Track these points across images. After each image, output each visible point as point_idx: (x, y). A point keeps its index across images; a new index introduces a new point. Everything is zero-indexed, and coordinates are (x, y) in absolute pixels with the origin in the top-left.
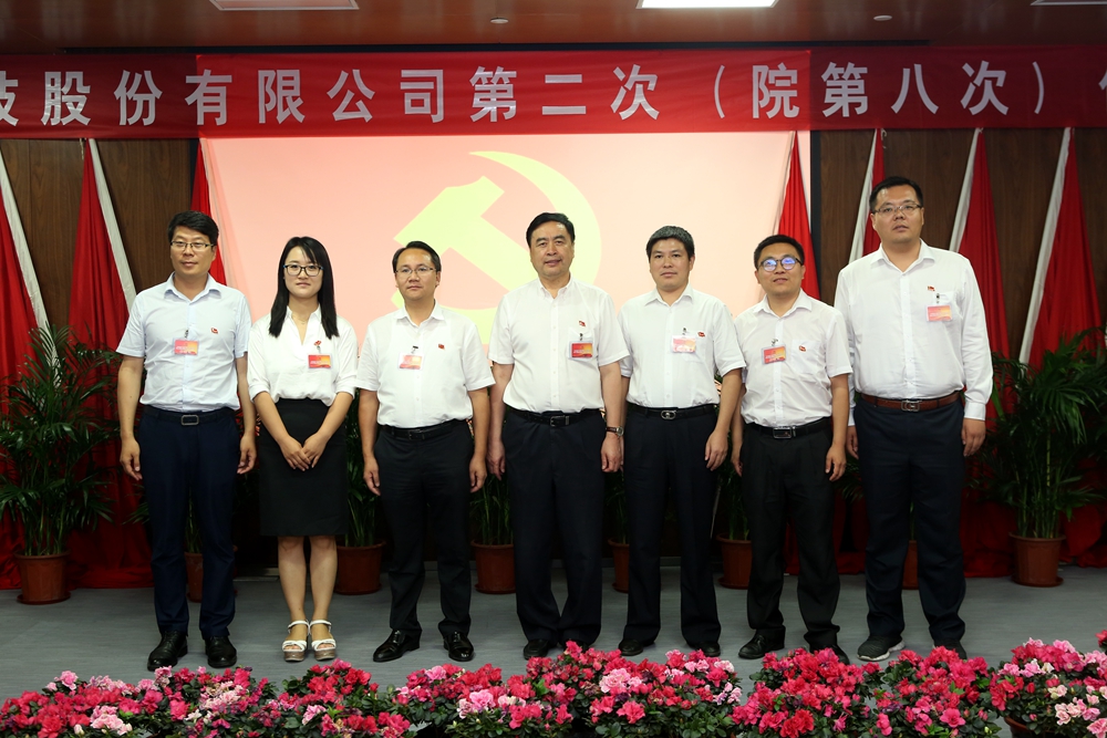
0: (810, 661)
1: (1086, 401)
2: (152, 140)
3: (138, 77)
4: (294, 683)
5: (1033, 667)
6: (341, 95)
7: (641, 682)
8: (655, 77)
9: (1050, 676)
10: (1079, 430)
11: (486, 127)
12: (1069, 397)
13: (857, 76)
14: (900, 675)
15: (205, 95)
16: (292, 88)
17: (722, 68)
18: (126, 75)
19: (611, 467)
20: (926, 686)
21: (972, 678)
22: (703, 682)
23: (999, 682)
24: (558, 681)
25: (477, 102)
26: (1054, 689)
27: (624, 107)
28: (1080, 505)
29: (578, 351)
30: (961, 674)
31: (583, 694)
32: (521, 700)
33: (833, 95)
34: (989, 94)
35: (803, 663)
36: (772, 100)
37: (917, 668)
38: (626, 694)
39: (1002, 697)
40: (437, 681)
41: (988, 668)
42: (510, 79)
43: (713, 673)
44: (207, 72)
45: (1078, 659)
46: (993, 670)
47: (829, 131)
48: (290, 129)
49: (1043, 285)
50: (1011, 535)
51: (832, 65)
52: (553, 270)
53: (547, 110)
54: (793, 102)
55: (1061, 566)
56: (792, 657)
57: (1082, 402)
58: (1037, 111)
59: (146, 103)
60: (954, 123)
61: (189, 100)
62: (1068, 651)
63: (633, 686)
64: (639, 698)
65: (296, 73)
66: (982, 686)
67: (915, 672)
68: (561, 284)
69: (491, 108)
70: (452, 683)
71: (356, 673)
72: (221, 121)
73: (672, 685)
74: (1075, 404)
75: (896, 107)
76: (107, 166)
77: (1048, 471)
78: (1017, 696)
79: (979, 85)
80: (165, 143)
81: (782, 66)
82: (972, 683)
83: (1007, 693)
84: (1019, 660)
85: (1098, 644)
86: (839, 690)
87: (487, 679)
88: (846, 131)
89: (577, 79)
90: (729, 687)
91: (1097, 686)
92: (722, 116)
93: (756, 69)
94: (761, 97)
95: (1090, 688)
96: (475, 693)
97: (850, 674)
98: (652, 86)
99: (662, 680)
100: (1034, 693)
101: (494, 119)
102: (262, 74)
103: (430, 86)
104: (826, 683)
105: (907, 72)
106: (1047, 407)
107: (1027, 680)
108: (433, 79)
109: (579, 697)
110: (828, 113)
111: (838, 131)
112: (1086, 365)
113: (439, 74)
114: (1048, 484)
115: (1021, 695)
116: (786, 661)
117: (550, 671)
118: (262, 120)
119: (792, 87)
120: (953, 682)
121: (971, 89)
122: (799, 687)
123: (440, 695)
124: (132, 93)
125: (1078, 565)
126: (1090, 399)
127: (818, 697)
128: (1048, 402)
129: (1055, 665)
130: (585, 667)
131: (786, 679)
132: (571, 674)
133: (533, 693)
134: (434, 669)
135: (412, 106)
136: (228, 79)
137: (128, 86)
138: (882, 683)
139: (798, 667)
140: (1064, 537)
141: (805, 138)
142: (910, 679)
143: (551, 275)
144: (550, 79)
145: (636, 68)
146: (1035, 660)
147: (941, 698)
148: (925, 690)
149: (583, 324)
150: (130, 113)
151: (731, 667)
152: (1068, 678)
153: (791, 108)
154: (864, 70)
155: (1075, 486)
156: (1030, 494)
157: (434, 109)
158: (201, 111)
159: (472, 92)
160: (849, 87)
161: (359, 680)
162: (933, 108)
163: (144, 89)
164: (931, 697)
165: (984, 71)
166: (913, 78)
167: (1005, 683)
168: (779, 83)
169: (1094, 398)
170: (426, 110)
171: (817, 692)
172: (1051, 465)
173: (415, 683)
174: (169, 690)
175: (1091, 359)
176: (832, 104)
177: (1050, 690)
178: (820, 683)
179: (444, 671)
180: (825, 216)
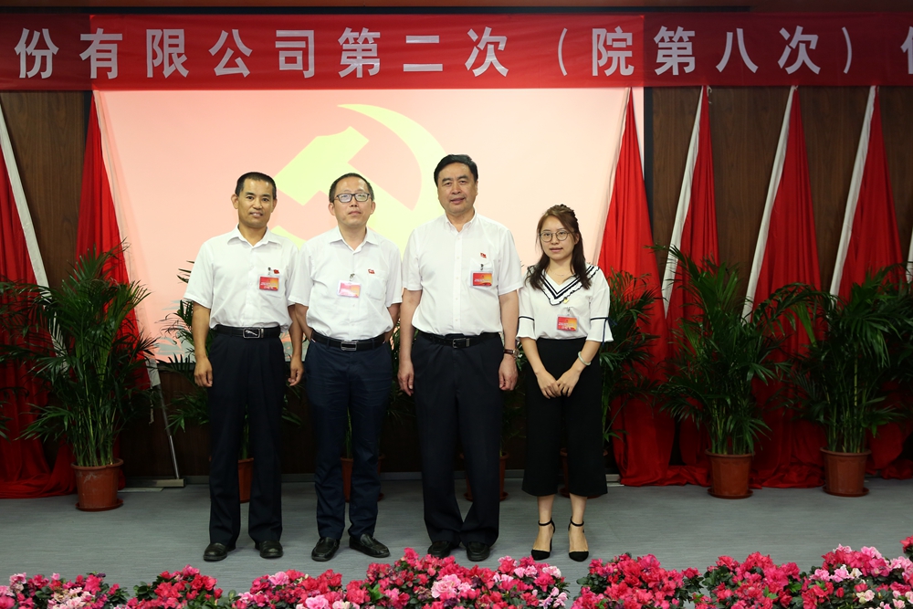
0: (633, 567)
1: (890, 329)
2: (49, 91)
3: (36, 35)
4: (143, 588)
5: (842, 573)
6: (222, 53)
7: (470, 587)
8: (504, 38)
9: (858, 581)
10: (883, 355)
11: (352, 82)
12: (875, 325)
13: (686, 39)
14: (717, 580)
15: (98, 51)
16: (177, 46)
17: (565, 30)
18: (25, 32)
19: (507, 386)
20: (741, 591)
21: (785, 583)
22: (531, 587)
23: (810, 587)
24: (393, 586)
25: (344, 61)
26: (862, 593)
27: (477, 64)
28: (884, 423)
29: (479, 279)
30: (774, 578)
31: (417, 598)
32: (355, 605)
33: (664, 56)
34: (803, 56)
35: (626, 568)
36: (610, 60)
37: (734, 572)
38: (455, 599)
39: (813, 601)
40: (279, 587)
41: (800, 573)
42: (374, 39)
43: (541, 578)
44: (100, 31)
45: (885, 564)
46: (804, 574)
47: (660, 88)
48: (176, 83)
49: (851, 227)
50: (822, 450)
51: (663, 29)
52: (458, 207)
53: (408, 67)
54: (629, 61)
55: (866, 478)
56: (617, 563)
57: (886, 330)
58: (846, 71)
59: (44, 58)
60: (772, 81)
61: (84, 56)
62: (875, 557)
63: (462, 591)
64: (467, 603)
65: (180, 32)
66: (794, 590)
67: (732, 577)
68: (465, 219)
69: (357, 65)
70: (293, 588)
71: (202, 579)
72: (112, 75)
73: (500, 591)
74: (879, 332)
75: (721, 67)
76: (8, 116)
77: (856, 392)
78: (827, 600)
79: (794, 47)
80: (61, 95)
81: (618, 29)
82: (785, 588)
83: (818, 597)
84: (829, 565)
85: (902, 550)
86: (659, 595)
87: (326, 585)
88: (675, 87)
89: (435, 39)
90: (555, 591)
91: (903, 591)
92: (565, 73)
93: (595, 32)
94: (600, 57)
95: (896, 593)
96: (311, 598)
97: (670, 579)
98: (502, 47)
99: (490, 585)
100: (844, 598)
101: (360, 75)
102: (150, 33)
103: (302, 44)
104: (647, 588)
105: (730, 35)
106: (855, 335)
107: (836, 585)
108: (305, 39)
109: (413, 601)
110: (659, 71)
111: (669, 88)
112: (889, 297)
113: (310, 34)
114: (856, 404)
115: (831, 600)
116: (610, 566)
117: (386, 576)
118: (150, 74)
119: (628, 48)
120: (767, 587)
121: (787, 51)
122: (622, 591)
123: (281, 600)
124: (31, 49)
125: (882, 477)
126: (892, 327)
127: (639, 602)
128: (855, 330)
129: (863, 570)
130: (420, 572)
131: (610, 584)
132: (406, 579)
133: (368, 598)
134: (277, 575)
135: (286, 62)
136: (119, 37)
137: (28, 43)
138: (701, 587)
139: (621, 572)
140: (869, 452)
141: (639, 94)
142: (727, 583)
143: (456, 212)
144: (411, 40)
145: (488, 30)
146: (844, 566)
147: (756, 602)
148: (740, 595)
149: (484, 256)
150: (29, 68)
151: (558, 573)
152: (875, 583)
153: (627, 67)
154: (692, 34)
155: (880, 406)
156: (839, 413)
157: (306, 66)
158: (94, 65)
159: (340, 51)
160: (679, 48)
161: (204, 585)
162: (753, 68)
163: (42, 45)
164: (746, 601)
165: (799, 34)
166: (735, 41)
167: (816, 588)
168: (616, 45)
169: (896, 326)
170: (298, 66)
171: (638, 597)
172: (857, 387)
173: (258, 588)
174: (22, 596)
175: (894, 291)
176: (663, 64)
177: (859, 595)
178: (641, 588)
179: (286, 577)
180: (657, 165)
